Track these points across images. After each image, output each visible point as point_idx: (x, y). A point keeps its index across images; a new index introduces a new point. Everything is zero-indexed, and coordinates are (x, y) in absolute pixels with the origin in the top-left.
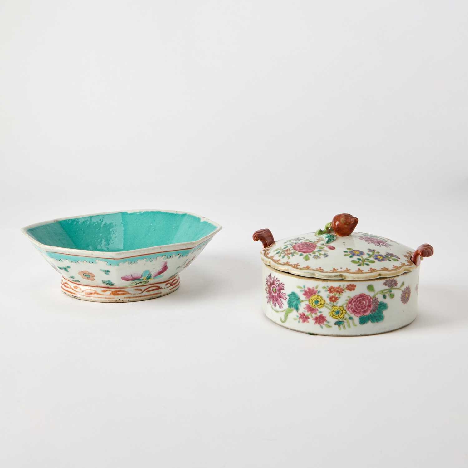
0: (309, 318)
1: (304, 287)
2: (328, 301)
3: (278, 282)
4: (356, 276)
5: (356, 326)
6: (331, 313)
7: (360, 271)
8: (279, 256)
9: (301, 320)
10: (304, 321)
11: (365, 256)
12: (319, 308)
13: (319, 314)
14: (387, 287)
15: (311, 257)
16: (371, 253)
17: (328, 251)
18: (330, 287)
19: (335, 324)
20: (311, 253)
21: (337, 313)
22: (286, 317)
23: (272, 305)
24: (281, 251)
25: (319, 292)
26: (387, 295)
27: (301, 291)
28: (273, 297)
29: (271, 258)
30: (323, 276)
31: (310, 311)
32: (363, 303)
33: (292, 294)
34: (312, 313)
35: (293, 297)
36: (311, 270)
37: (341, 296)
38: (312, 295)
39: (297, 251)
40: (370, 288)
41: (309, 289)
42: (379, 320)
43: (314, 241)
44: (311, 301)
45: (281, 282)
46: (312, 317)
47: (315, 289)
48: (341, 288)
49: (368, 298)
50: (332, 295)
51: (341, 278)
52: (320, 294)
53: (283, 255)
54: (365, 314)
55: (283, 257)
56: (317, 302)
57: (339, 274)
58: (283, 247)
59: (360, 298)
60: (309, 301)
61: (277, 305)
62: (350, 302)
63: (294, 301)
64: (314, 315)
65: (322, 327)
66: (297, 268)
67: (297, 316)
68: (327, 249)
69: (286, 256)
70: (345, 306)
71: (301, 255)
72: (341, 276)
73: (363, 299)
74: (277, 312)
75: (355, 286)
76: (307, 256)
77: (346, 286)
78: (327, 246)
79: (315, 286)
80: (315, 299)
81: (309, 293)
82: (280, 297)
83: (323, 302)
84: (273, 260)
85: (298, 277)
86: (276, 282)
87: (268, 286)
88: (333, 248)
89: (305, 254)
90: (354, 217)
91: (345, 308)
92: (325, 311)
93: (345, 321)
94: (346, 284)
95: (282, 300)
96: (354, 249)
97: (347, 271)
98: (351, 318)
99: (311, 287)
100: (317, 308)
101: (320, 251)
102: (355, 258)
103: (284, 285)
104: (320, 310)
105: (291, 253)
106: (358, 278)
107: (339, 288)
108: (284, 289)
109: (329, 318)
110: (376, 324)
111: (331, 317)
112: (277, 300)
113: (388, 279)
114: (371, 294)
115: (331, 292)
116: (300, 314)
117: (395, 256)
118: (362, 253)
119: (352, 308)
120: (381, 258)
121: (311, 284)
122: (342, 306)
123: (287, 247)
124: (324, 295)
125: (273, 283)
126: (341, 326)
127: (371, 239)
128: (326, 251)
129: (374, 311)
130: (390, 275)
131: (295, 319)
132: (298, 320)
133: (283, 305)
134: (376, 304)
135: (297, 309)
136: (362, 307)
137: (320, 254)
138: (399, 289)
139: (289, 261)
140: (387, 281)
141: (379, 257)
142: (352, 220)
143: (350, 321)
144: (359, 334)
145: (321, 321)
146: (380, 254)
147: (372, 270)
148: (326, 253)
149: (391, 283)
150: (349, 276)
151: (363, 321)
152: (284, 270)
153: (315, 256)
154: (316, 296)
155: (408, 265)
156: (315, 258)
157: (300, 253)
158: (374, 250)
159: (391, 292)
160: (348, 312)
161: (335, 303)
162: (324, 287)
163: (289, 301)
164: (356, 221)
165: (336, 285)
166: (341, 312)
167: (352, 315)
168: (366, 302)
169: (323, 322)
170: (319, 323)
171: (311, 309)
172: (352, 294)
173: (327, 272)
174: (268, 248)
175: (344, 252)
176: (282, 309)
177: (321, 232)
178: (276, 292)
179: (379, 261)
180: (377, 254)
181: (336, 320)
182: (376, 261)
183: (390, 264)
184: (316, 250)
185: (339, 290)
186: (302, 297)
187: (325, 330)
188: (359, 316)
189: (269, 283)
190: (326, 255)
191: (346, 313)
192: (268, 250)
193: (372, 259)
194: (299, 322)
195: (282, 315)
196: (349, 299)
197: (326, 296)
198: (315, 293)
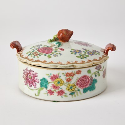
0: (54, 92)
1: (51, 74)
2: (65, 81)
3: (33, 73)
4: (82, 65)
5: (81, 94)
6: (67, 88)
7: (83, 62)
8: (32, 56)
9: (49, 94)
10: (51, 94)
11: (83, 53)
12: (60, 86)
13: (60, 90)
14: (97, 70)
15: (52, 56)
16: (85, 51)
17: (61, 52)
18: (66, 73)
19: (70, 94)
20: (51, 54)
21: (71, 88)
22: (39, 93)
23: (29, 86)
24: (31, 54)
25: (60, 76)
26: (97, 75)
27: (49, 77)
28: (29, 81)
29: (26, 58)
30: (62, 67)
31: (55, 88)
32: (85, 81)
33: (43, 79)
34: (56, 89)
35: (43, 81)
36: (54, 63)
37: (73, 78)
38: (56, 78)
39: (42, 53)
40: (89, 71)
41: (54, 75)
42: (93, 89)
43: (49, 46)
44: (55, 82)
45: (35, 72)
46: (56, 91)
47: (58, 75)
48: (73, 73)
49: (88, 77)
50: (68, 77)
51: (73, 67)
52: (60, 78)
53: (33, 56)
54: (86, 87)
55: (34, 57)
56: (59, 82)
57: (72, 65)
58: (31, 51)
59: (84, 78)
60: (54, 83)
61: (33, 86)
62: (78, 81)
63: (44, 83)
64: (57, 91)
65: (62, 97)
66: (46, 63)
67: (47, 92)
68: (59, 50)
69: (36, 56)
70: (75, 83)
71: (45, 55)
72: (73, 66)
73: (85, 78)
74: (33, 90)
75: (81, 71)
76: (49, 55)
77: (76, 72)
78: (59, 49)
79: (57, 73)
80: (58, 81)
81: (54, 78)
82: (35, 81)
83: (62, 82)
84: (28, 59)
85: (47, 68)
86: (31, 73)
87: (26, 75)
88: (63, 50)
89: (47, 55)
90: (71, 31)
91: (76, 85)
92: (64, 88)
93: (75, 92)
94: (76, 70)
95: (36, 83)
96: (75, 49)
97: (76, 62)
98: (79, 90)
99: (55, 74)
100: (59, 86)
101: (56, 52)
102: (78, 54)
103: (37, 74)
104: (61, 87)
105: (38, 54)
106: (83, 66)
107: (72, 73)
108: (37, 77)
109: (66, 91)
110: (92, 91)
111: (67, 91)
112: (32, 83)
113: (97, 65)
114: (89, 75)
115: (67, 76)
116: (48, 91)
117: (97, 52)
118: (80, 52)
119: (79, 84)
120: (91, 53)
121: (55, 72)
122: (74, 84)
123: (34, 51)
124: (63, 78)
125: (29, 73)
126: (73, 95)
127: (81, 43)
128: (59, 51)
129: (91, 84)
130: (99, 63)
131: (45, 94)
132: (47, 94)
133: (37, 86)
134: (92, 80)
135: (46, 88)
136: (85, 83)
137: (57, 54)
138: (102, 70)
139: (39, 59)
140: (97, 66)
141: (90, 53)
142: (70, 32)
143: (78, 92)
144: (83, 99)
145: (62, 93)
146: (90, 51)
147: (89, 61)
148: (60, 53)
149: (99, 68)
150: (78, 66)
151: (85, 91)
152: (37, 65)
153: (54, 55)
154: (58, 79)
155: (105, 56)
156: (55, 56)
157: (44, 54)
158: (86, 49)
159: (99, 72)
160: (77, 87)
161: (70, 82)
162: (63, 74)
163: (41, 83)
164: (72, 33)
165: (70, 71)
166: (73, 87)
167: (79, 88)
168: (87, 80)
169: (63, 94)
170: (61, 95)
171: (55, 87)
172: (79, 76)
173: (64, 64)
174: (21, 52)
175: (70, 51)
176: (36, 88)
177: (51, 41)
178: (31, 78)
179: (91, 55)
180: (88, 51)
181: (70, 92)
182: (89, 55)
183: (97, 57)
184: (53, 51)
185: (72, 74)
186: (49, 80)
187: (64, 98)
188: (83, 88)
189: (26, 73)
190: (61, 54)
191: (76, 87)
192: (22, 53)
193: (87, 54)
194: (48, 95)
195: (36, 92)
196: (77, 79)
197: (65, 78)
198: (58, 78)
